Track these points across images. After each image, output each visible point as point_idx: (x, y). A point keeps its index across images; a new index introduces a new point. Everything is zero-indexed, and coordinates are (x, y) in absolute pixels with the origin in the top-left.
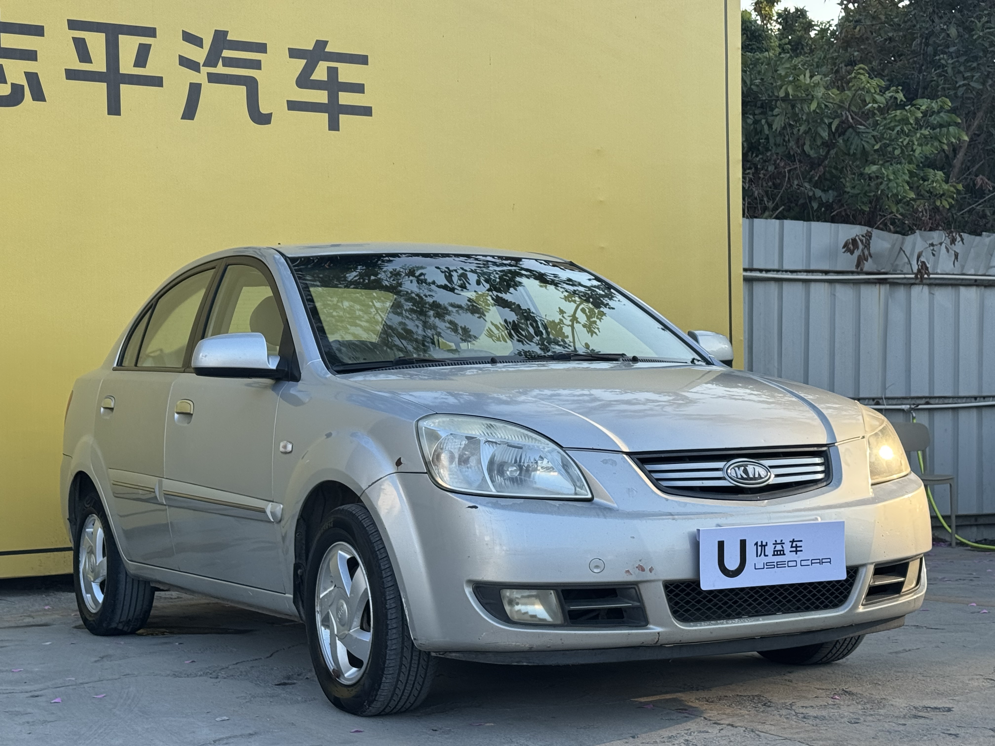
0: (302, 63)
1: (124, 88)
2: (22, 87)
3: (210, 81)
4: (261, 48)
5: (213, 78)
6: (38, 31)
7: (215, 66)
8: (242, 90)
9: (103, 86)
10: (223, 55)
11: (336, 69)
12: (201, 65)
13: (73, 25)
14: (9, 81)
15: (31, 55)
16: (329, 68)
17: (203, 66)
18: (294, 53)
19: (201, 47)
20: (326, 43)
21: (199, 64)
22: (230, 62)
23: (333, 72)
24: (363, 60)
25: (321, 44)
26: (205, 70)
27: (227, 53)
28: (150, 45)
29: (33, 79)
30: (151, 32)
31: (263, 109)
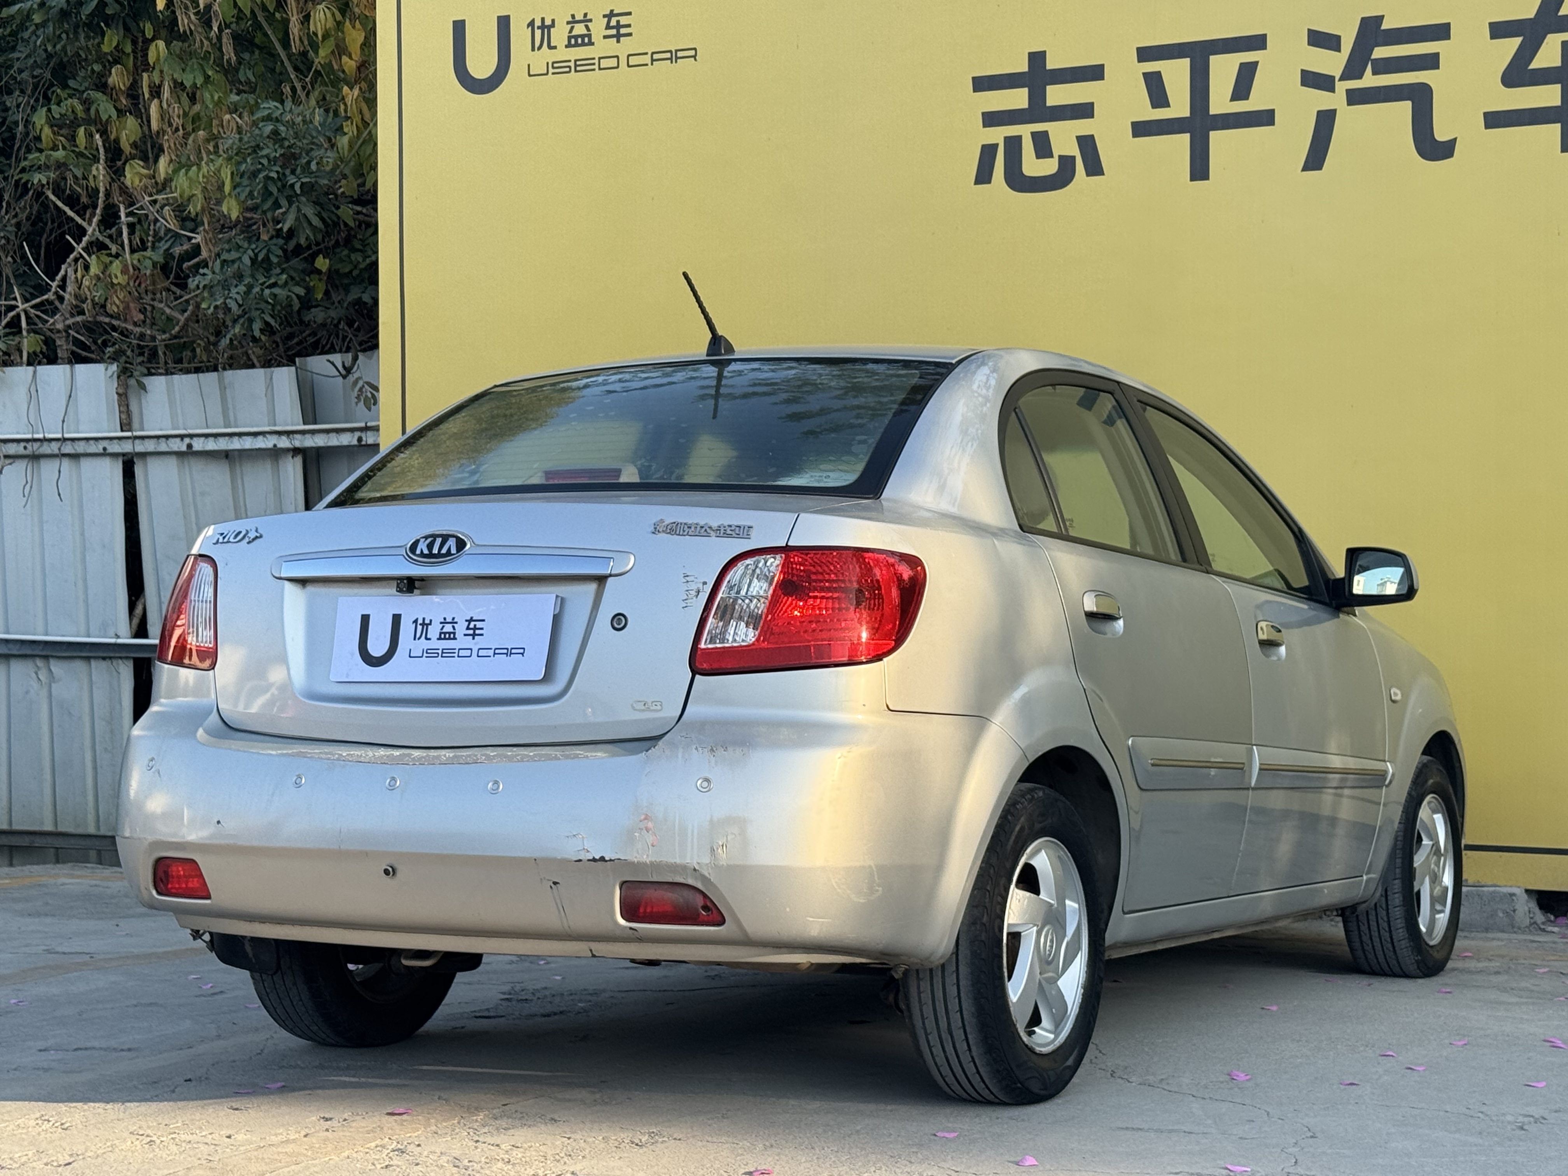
0: (1513, 44)
1: (1214, 136)
2: (1073, 158)
3: (1351, 102)
4: (1441, 32)
5: (1355, 98)
6: (1095, 73)
7: (1360, 77)
8: (1405, 108)
9: (1184, 140)
10: (1373, 57)
12: (1337, 79)
13: (1145, 54)
14: (1057, 152)
15: (1085, 111)
16: (1564, 44)
17: (1340, 80)
18: (1499, 30)
19: (1338, 49)
21: (1333, 77)
22: (1386, 66)
25: (1551, 5)
26: (1342, 87)
27: (1379, 53)
28: (1255, 64)
29: (1087, 144)
30: (1258, 42)
31: (1441, 134)
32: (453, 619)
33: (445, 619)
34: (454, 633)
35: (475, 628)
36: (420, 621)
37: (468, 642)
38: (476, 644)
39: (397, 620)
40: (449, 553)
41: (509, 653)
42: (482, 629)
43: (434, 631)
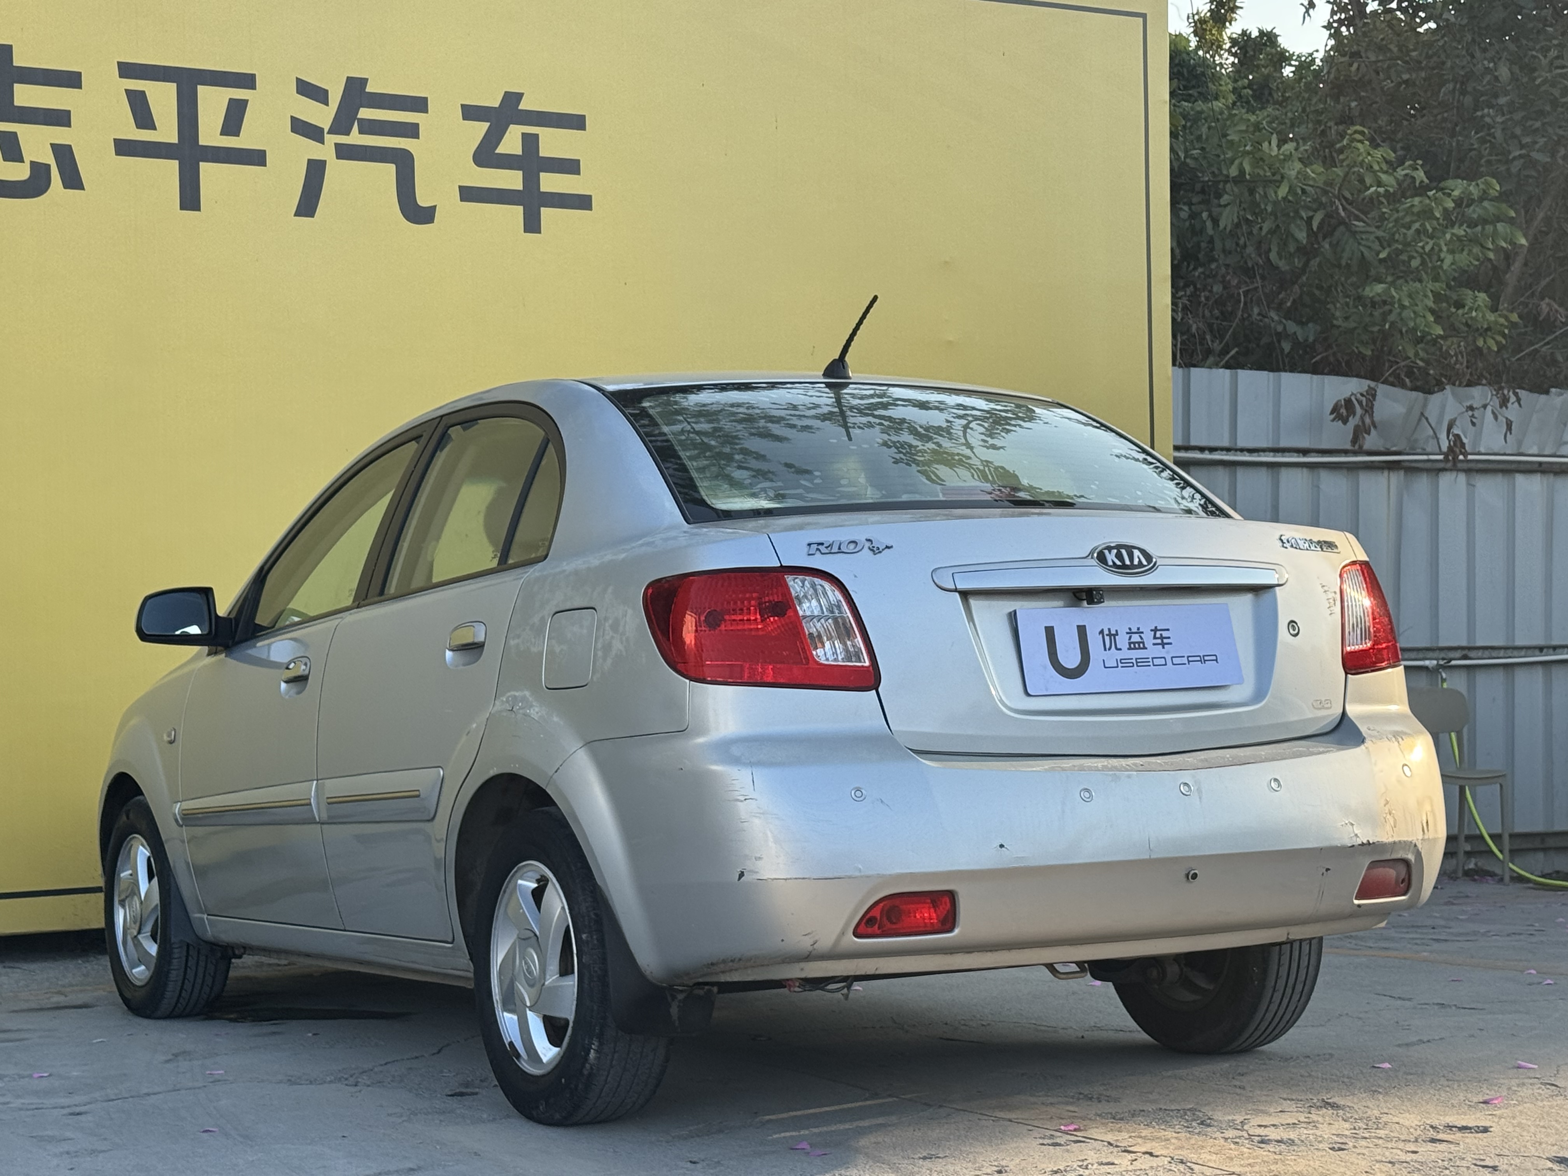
0: (483, 127)
1: (205, 167)
2: (48, 167)
3: (339, 157)
4: (419, 104)
5: (345, 152)
6: (72, 80)
7: (347, 133)
8: (390, 169)
9: (173, 165)
10: (359, 116)
11: (537, 136)
12: (326, 131)
13: (127, 70)
14: (28, 157)
15: (61, 118)
16: (525, 136)
17: (328, 133)
18: (470, 113)
19: (326, 103)
20: (519, 96)
21: (322, 130)
22: (371, 127)
23: (531, 142)
24: (577, 122)
25: (512, 99)
26: (331, 140)
27: (365, 113)
28: (246, 102)
29: (64, 154)
30: (247, 81)
31: (423, 200)
32: (1138, 629)
33: (1130, 629)
34: (1143, 643)
35: (1162, 638)
36: (1106, 632)
37: (1158, 651)
38: (1168, 652)
39: (1082, 631)
40: (1140, 564)
41: (1203, 660)
42: (1169, 638)
43: (1122, 641)
